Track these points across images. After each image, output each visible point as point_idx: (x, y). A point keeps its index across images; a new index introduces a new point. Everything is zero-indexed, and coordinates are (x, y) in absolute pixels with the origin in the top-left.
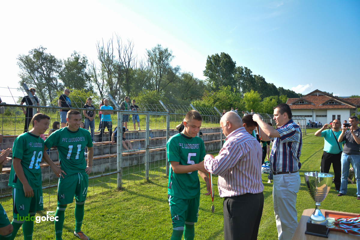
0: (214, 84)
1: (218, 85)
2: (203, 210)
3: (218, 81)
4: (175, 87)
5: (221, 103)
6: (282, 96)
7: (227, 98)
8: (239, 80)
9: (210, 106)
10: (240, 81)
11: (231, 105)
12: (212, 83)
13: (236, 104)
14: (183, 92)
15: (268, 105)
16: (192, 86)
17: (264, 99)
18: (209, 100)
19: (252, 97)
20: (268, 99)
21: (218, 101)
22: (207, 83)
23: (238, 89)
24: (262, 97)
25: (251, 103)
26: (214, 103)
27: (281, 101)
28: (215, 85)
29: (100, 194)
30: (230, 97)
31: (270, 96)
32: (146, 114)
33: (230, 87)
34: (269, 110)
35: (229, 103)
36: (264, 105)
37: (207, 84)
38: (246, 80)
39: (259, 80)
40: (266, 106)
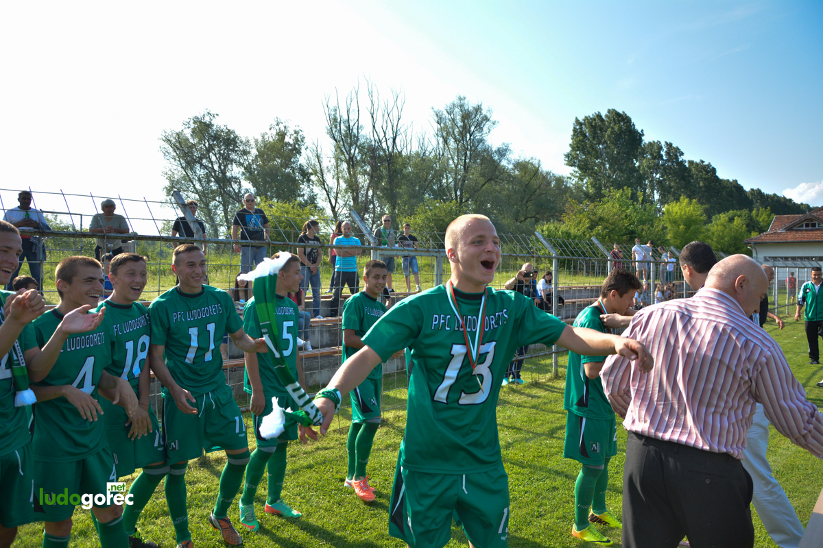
0: (591, 184)
1: (600, 185)
2: (566, 476)
3: (600, 176)
4: (499, 193)
5: (606, 228)
6: (758, 210)
7: (623, 216)
8: (652, 173)
9: (580, 236)
10: (654, 175)
11: (633, 232)
12: (585, 181)
13: (643, 229)
14: (516, 205)
15: (722, 231)
16: (538, 191)
17: (714, 217)
18: (580, 222)
19: (685, 214)
20: (723, 217)
21: (600, 223)
22: (574, 182)
23: (649, 196)
24: (710, 214)
25: (682, 227)
26: (592, 228)
27: (758, 222)
28: (592, 186)
29: (334, 431)
30: (628, 214)
31: (728, 211)
32: (435, 254)
33: (629, 192)
34: (726, 243)
35: (626, 228)
36: (713, 234)
37: (573, 185)
38: (670, 174)
39: (701, 172)
40: (719, 236)
